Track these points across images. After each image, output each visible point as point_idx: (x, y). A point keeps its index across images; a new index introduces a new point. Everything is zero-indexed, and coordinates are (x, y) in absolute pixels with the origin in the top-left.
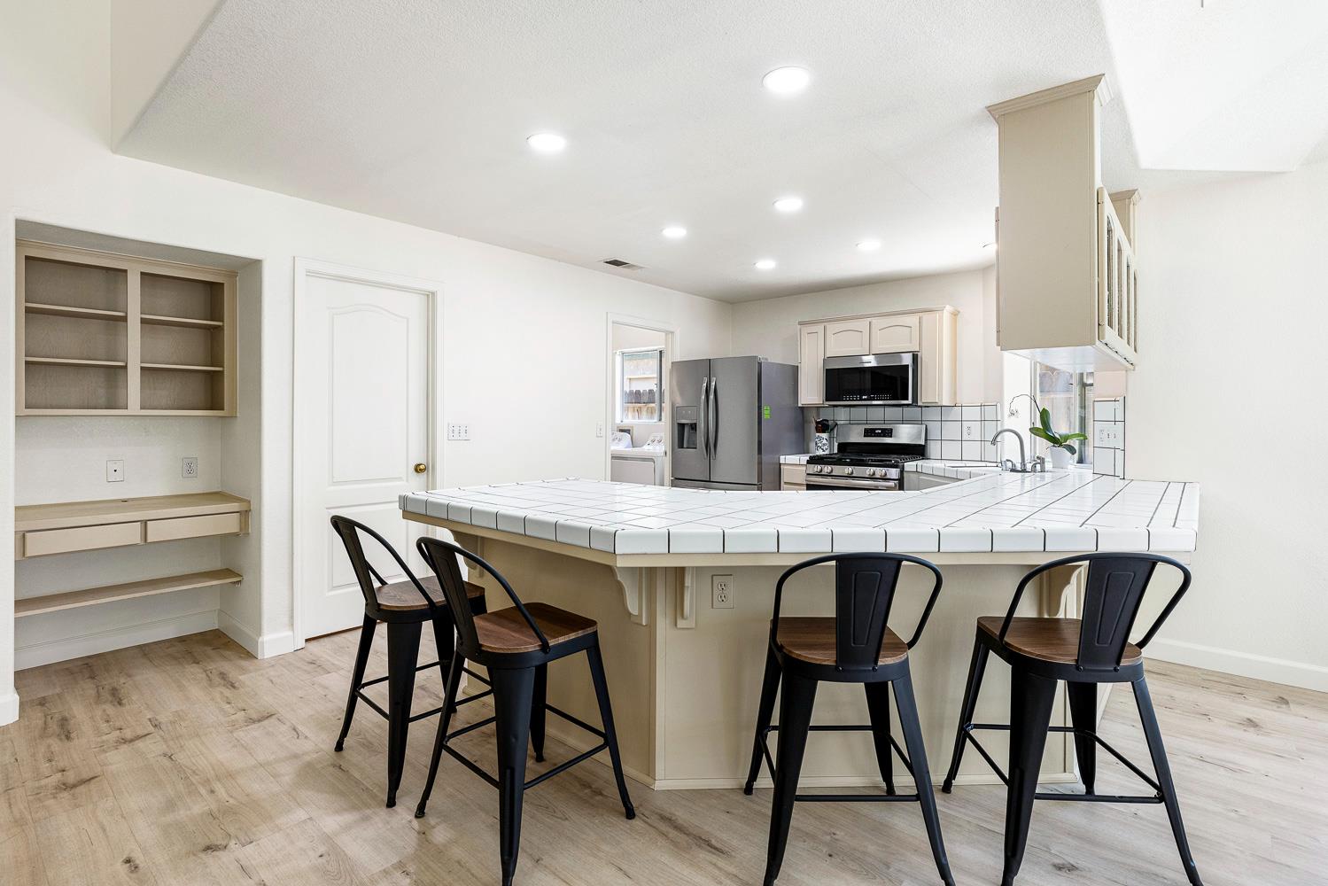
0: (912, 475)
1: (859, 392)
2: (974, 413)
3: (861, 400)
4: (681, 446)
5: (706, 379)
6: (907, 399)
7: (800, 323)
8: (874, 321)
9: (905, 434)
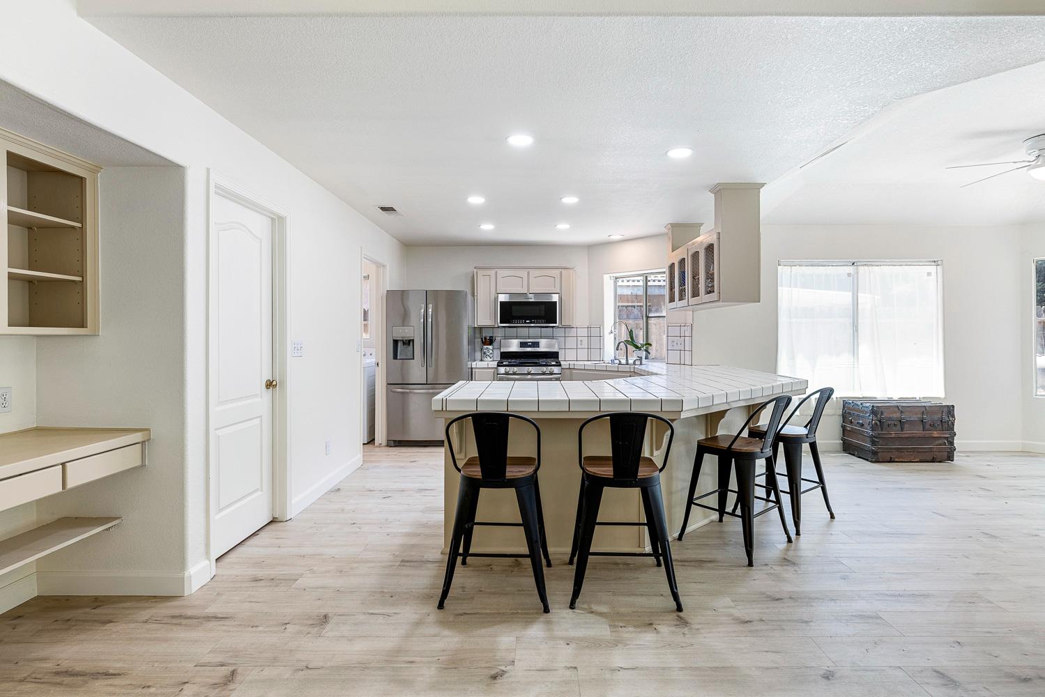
0: (566, 371)
1: (523, 318)
2: (584, 332)
3: (525, 323)
4: (395, 357)
5: (423, 306)
6: (556, 323)
7: (475, 268)
8: (531, 271)
9: (544, 346)
